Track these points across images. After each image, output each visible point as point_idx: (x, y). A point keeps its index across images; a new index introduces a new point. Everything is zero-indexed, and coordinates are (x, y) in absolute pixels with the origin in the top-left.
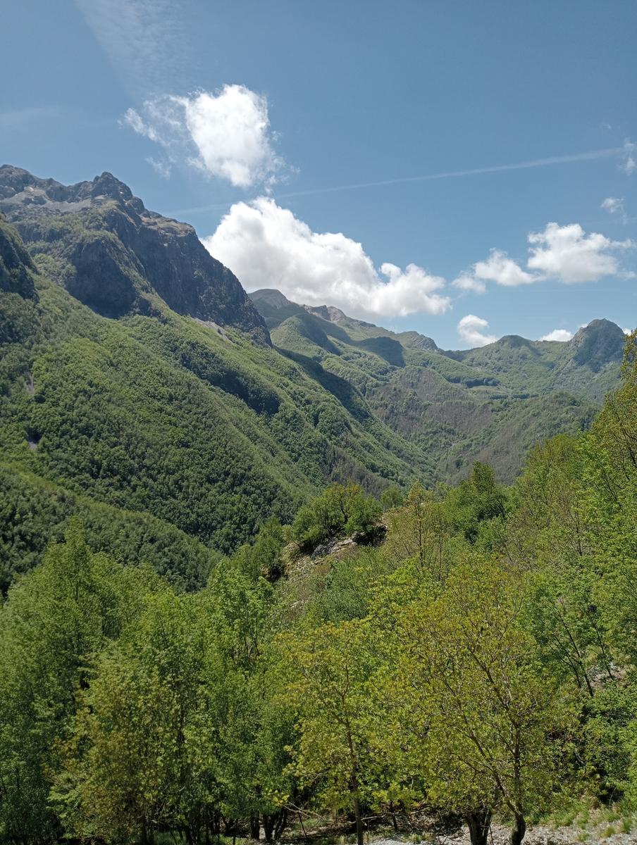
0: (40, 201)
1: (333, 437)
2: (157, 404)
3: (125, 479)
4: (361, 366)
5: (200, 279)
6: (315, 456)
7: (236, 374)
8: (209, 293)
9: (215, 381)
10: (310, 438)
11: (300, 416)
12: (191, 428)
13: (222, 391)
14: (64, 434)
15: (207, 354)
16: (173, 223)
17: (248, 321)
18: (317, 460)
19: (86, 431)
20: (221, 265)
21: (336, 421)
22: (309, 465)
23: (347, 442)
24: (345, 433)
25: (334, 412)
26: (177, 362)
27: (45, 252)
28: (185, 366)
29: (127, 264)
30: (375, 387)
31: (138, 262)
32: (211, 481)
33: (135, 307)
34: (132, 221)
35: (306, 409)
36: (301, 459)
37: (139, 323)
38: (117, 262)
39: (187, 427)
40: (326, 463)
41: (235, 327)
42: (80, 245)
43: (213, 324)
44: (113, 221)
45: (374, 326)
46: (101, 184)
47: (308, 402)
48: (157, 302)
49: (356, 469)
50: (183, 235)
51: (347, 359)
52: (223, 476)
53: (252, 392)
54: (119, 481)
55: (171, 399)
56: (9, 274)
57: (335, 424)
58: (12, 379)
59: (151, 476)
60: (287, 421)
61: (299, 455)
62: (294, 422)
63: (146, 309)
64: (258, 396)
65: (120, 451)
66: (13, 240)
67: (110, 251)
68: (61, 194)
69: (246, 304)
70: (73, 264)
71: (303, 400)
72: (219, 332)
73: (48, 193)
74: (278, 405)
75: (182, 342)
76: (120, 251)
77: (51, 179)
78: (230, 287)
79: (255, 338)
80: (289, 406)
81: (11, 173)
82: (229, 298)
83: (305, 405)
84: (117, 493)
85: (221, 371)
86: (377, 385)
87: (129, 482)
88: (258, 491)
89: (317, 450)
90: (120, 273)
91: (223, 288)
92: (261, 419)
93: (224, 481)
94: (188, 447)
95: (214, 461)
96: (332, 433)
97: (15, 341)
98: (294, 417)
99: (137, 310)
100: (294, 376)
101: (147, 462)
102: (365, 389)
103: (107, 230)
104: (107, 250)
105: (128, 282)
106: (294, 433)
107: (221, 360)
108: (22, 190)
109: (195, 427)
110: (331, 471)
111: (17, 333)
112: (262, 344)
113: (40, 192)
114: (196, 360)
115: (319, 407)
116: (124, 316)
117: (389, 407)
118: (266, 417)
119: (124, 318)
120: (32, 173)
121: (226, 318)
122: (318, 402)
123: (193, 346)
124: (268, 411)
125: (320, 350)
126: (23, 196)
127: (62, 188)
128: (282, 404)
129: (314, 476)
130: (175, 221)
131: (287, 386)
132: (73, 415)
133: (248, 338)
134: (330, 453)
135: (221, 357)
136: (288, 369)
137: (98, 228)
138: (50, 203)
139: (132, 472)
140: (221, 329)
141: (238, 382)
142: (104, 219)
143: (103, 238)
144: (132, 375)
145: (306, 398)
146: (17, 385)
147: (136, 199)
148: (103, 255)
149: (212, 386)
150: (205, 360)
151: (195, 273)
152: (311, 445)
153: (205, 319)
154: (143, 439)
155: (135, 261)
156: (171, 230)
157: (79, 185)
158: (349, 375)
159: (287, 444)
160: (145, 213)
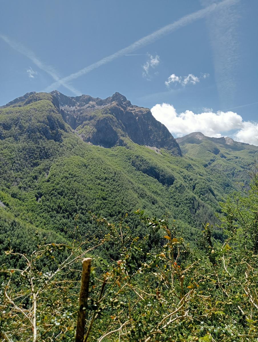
0: (93, 106)
1: (201, 196)
2: (99, 181)
3: (71, 214)
4: (236, 163)
5: (151, 130)
6: (188, 205)
7: (155, 168)
8: (154, 135)
9: (145, 171)
10: (186, 196)
11: (184, 186)
12: (110, 192)
13: (147, 175)
14: (52, 194)
15: (142, 160)
16: (142, 109)
17: (170, 145)
18: (189, 206)
19: (61, 194)
20: (160, 123)
21: (204, 188)
22: (183, 209)
23: (208, 198)
24: (208, 194)
25: (203, 184)
26: (130, 164)
27: (88, 125)
28: (133, 165)
29: (116, 126)
30: (239, 172)
31: (123, 125)
32: (111, 216)
33: (118, 143)
34: (122, 109)
35: (189, 183)
36: (180, 206)
37: (118, 149)
38: (112, 126)
39: (108, 191)
40: (193, 208)
41: (165, 148)
42: (98, 121)
43: (155, 148)
44: (113, 110)
45: (248, 144)
46: (114, 97)
47: (191, 180)
48: (127, 140)
49: (209, 211)
50: (145, 113)
51: (229, 160)
52: (117, 213)
53: (162, 176)
54: (67, 215)
55: (106, 179)
56: (51, 132)
57: (203, 190)
58: (40, 173)
59: (82, 213)
60: (177, 188)
61: (180, 204)
62: (181, 189)
63: (122, 143)
64: (164, 177)
65: (73, 202)
66: (58, 120)
67: (110, 122)
68: (101, 103)
69: (170, 138)
70: (96, 128)
71: (189, 178)
72: (157, 151)
73: (97, 103)
74: (173, 181)
75: (133, 156)
76: (114, 122)
77: (98, 98)
78: (164, 132)
79: (173, 152)
80: (179, 181)
81: (84, 97)
82: (163, 136)
83: (189, 181)
84: (64, 220)
85: (148, 167)
86: (240, 171)
87: (72, 215)
88: (132, 221)
89: (189, 202)
90: (113, 130)
91: (161, 133)
92: (164, 188)
93: (117, 215)
94: (106, 200)
95: (115, 206)
96: (201, 194)
97: (47, 158)
98: (180, 186)
99: (118, 144)
100: (189, 168)
101: (83, 207)
102: (234, 173)
103: (110, 114)
104: (108, 122)
105: (115, 133)
106: (179, 194)
107: (148, 162)
108: (88, 103)
109: (112, 191)
110: (196, 212)
111: (48, 155)
112: (176, 155)
113: (94, 103)
114: (138, 163)
115: (196, 182)
116: (112, 147)
117: (245, 181)
118: (167, 186)
119: (112, 148)
120: (92, 96)
121: (161, 145)
122: (196, 180)
123: (137, 157)
124: (168, 184)
125: (215, 156)
126: (88, 105)
127: (101, 101)
128: (175, 180)
129: (185, 214)
130: (143, 108)
131: (182, 173)
132: (58, 187)
133: (170, 153)
134: (196, 203)
135: (148, 161)
136: (186, 165)
137: (106, 113)
138: (97, 107)
139: (75, 211)
140: (158, 149)
141: (155, 171)
142: (109, 110)
143: (107, 117)
144: (92, 170)
145: (191, 178)
146: (41, 176)
147: (128, 101)
148: (106, 124)
149: (143, 174)
150: (141, 163)
151: (149, 127)
152: (187, 199)
153: (152, 146)
154: (84, 197)
155: (121, 125)
156: (141, 111)
157: (107, 99)
158: (226, 167)
159: (175, 199)
160: (131, 106)
